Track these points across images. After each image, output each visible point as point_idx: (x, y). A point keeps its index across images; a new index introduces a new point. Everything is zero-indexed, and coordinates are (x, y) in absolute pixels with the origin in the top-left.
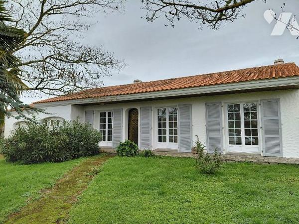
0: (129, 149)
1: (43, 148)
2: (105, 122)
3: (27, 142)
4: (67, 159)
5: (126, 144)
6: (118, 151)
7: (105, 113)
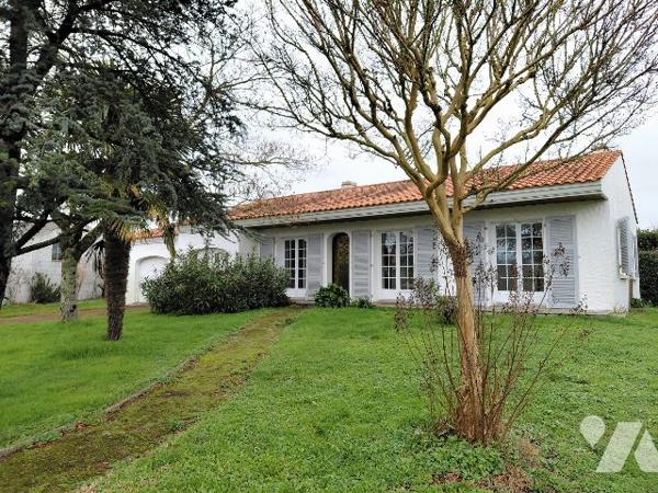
0: (335, 296)
1: (210, 292)
2: (293, 256)
3: (186, 283)
4: (242, 309)
5: (331, 289)
6: (316, 300)
7: (293, 242)
